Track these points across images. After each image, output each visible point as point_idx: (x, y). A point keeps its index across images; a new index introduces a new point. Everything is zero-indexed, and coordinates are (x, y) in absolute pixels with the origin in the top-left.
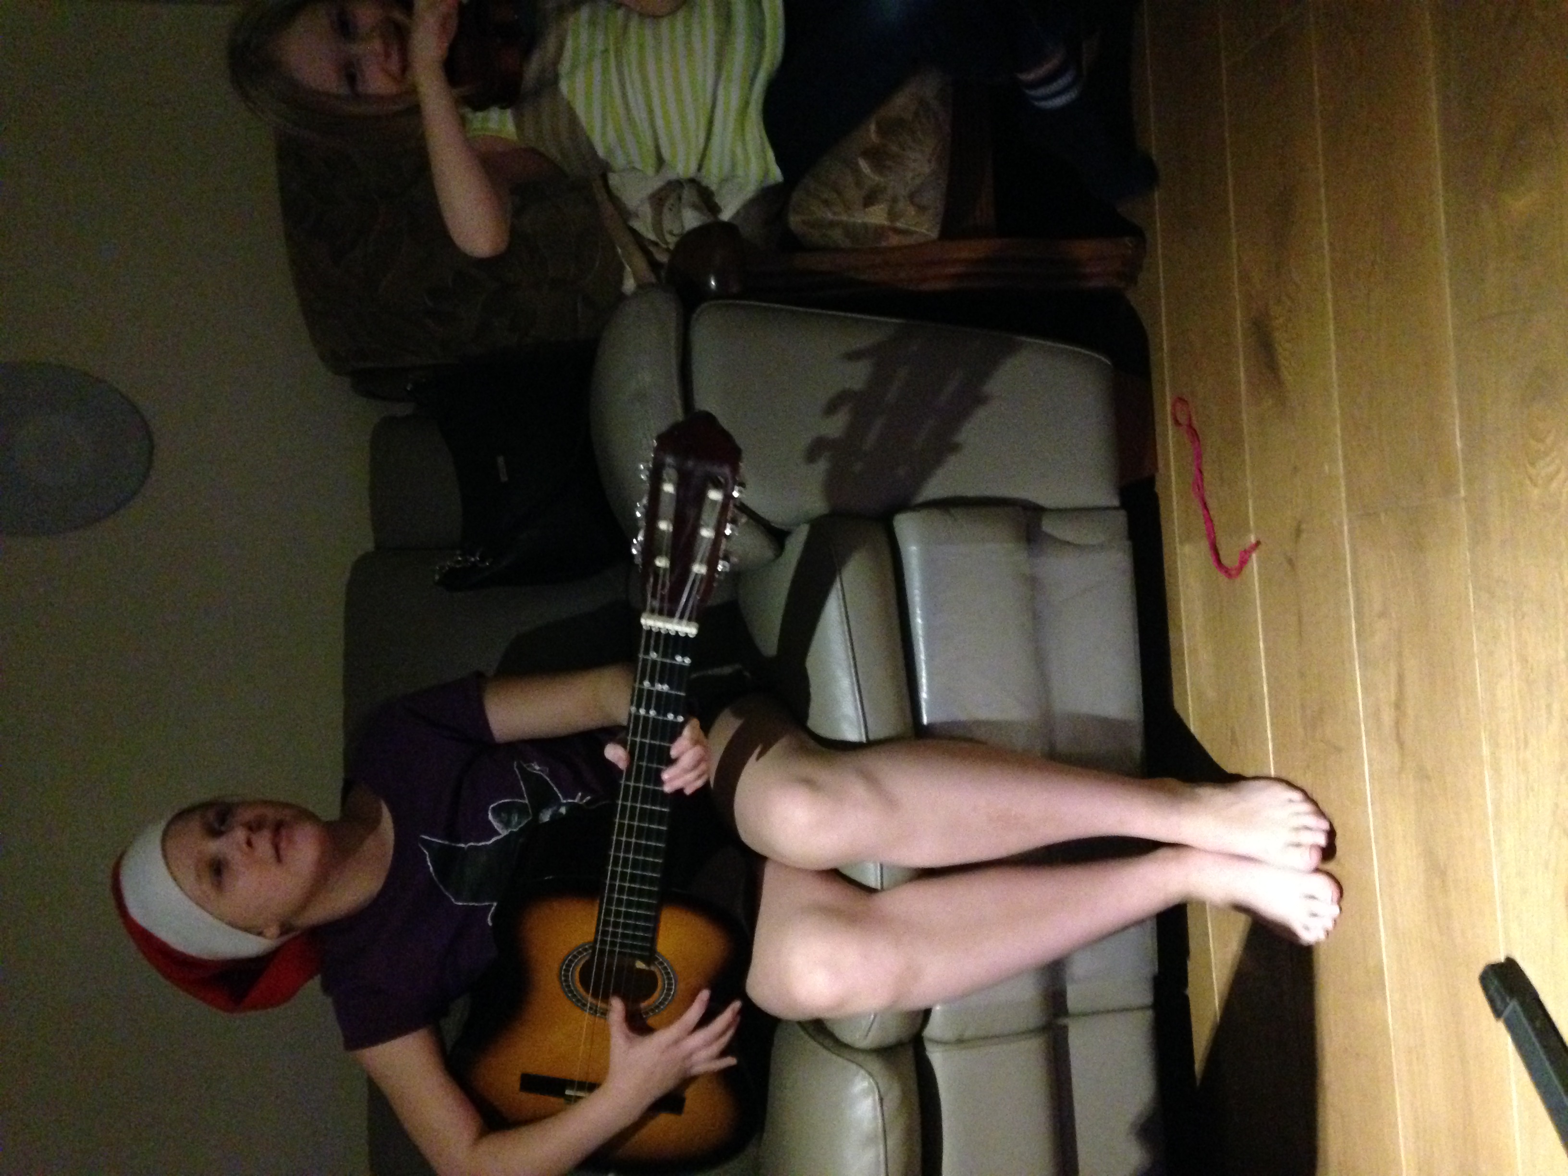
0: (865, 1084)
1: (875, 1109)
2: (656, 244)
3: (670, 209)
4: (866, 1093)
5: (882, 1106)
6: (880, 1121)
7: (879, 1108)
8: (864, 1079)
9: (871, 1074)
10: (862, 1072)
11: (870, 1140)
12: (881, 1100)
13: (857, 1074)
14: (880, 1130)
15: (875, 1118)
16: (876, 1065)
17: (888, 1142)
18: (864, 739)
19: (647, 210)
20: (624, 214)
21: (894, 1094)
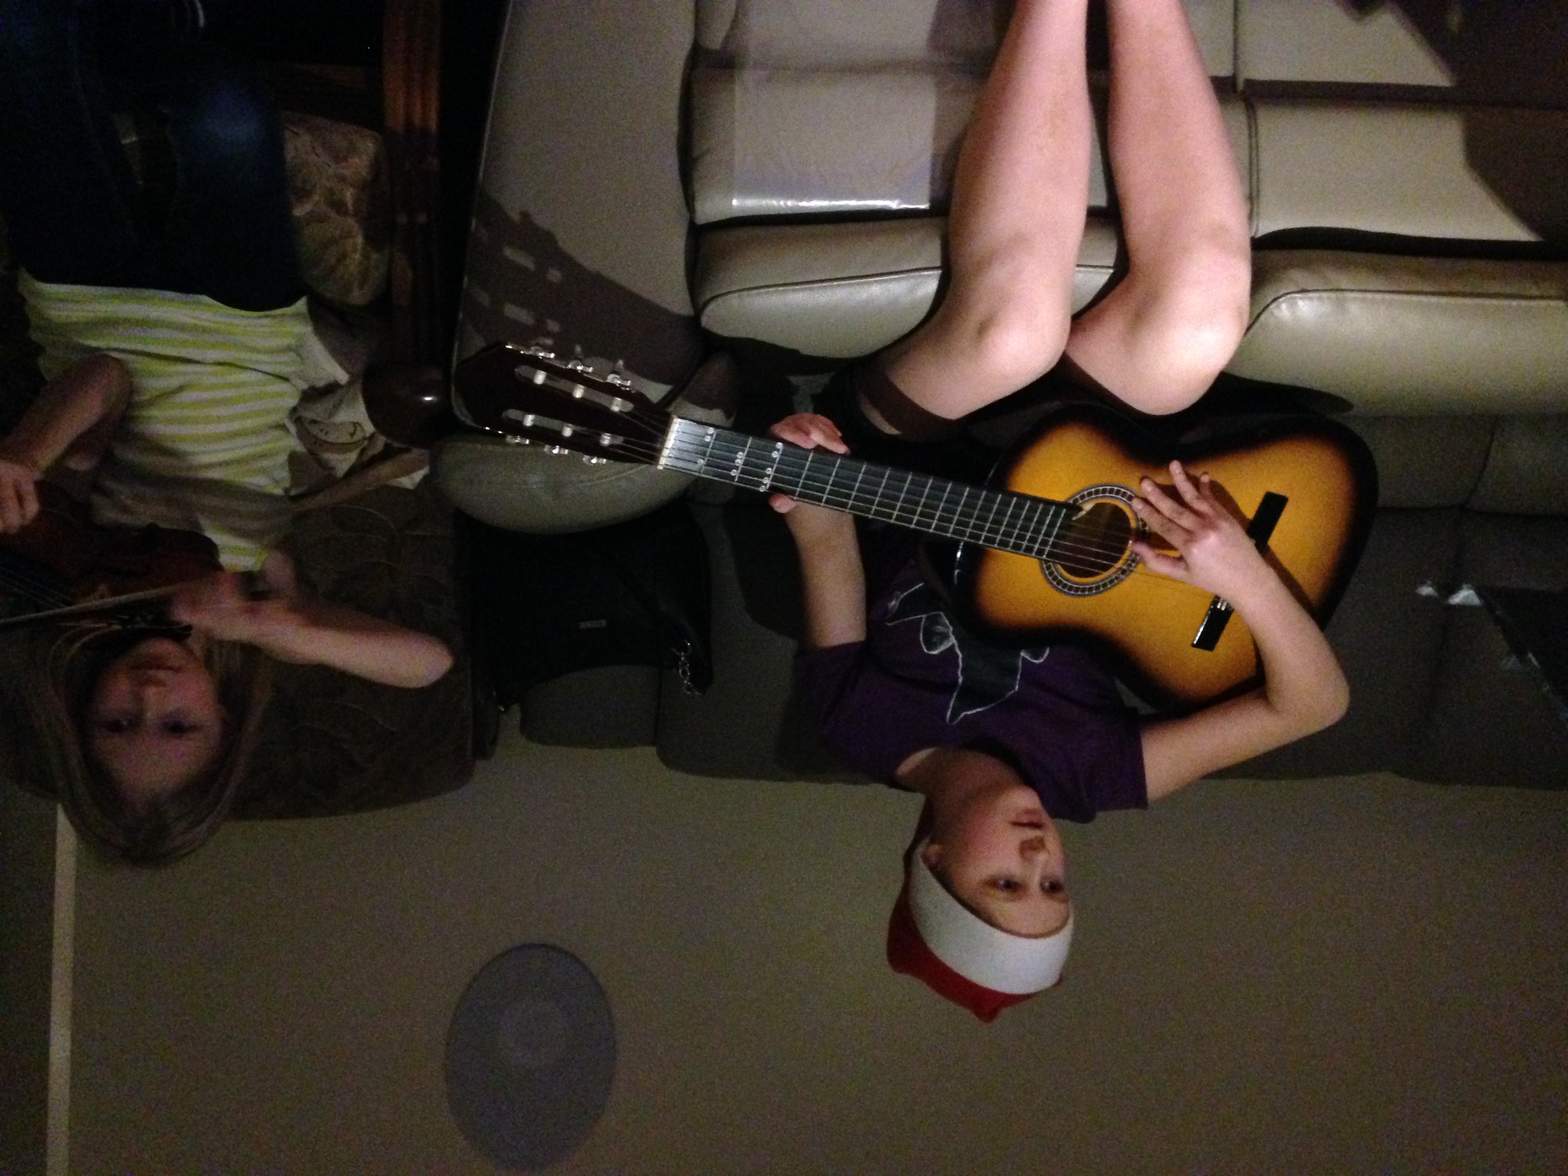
0: (1284, 306)
2: (363, 451)
3: (327, 433)
4: (1293, 305)
5: (1309, 291)
7: (1311, 295)
9: (1276, 299)
12: (1303, 291)
13: (1273, 315)
14: (1333, 295)
15: (1320, 298)
17: (1344, 287)
18: (938, 272)
21: (1298, 277)
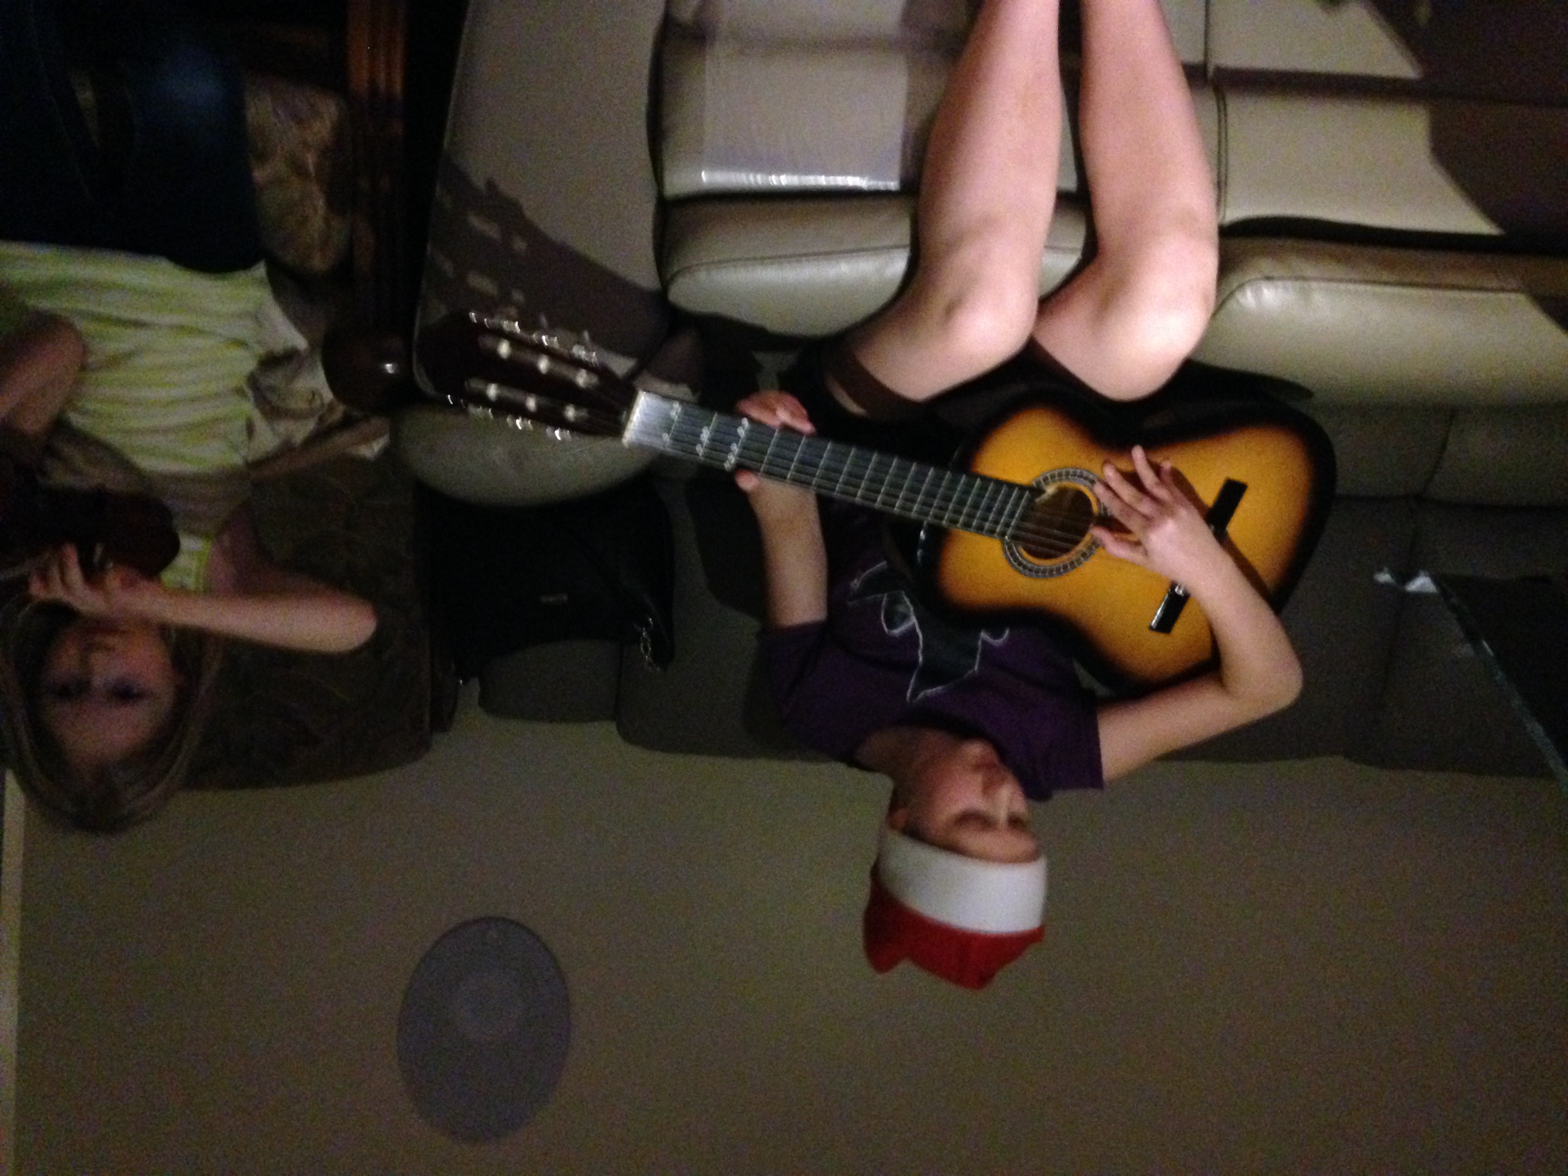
0: (1249, 293)
1: (1276, 287)
2: (321, 418)
3: (285, 400)
4: (1258, 294)
5: (1274, 279)
6: (1289, 284)
7: (1276, 283)
8: (1244, 295)
9: (1241, 286)
10: (1238, 295)
11: (1305, 294)
12: (1268, 278)
13: (1238, 302)
14: (1298, 284)
15: (1285, 288)
16: (1234, 280)
17: (1310, 276)
18: (907, 252)
19: (284, 427)
20: (287, 449)
21: (1265, 265)
